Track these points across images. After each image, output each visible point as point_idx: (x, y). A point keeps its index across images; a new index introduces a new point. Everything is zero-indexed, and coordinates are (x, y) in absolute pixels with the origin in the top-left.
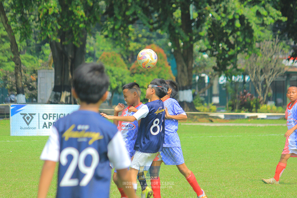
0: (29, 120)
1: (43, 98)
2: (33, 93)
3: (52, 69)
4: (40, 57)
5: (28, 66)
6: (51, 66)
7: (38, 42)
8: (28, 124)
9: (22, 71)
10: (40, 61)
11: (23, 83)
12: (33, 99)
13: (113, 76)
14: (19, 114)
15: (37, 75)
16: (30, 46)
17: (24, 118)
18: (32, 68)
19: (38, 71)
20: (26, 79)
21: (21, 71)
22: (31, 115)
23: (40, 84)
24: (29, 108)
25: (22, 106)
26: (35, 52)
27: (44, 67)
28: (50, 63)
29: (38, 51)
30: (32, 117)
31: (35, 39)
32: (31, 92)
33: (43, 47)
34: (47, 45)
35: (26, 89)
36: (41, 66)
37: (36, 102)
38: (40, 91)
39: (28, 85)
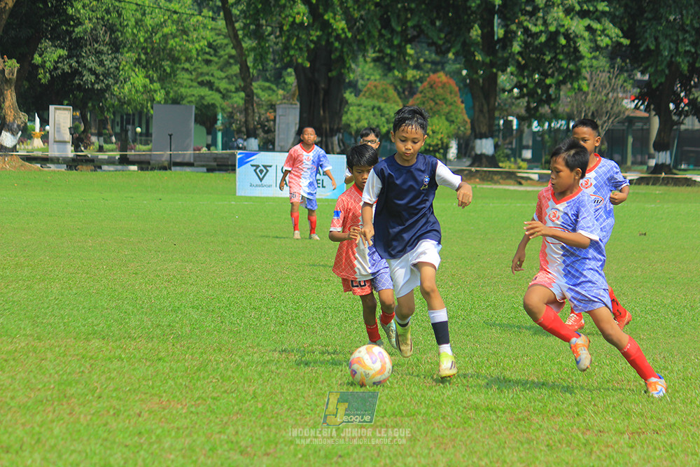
0: (263, 174)
1: (282, 144)
2: (270, 136)
3: (296, 104)
4: (279, 86)
5: (263, 99)
6: (295, 99)
7: (278, 66)
8: (261, 180)
9: (255, 105)
10: (281, 92)
11: (256, 123)
12: (268, 145)
13: (382, 115)
14: (249, 165)
15: (275, 111)
16: (267, 70)
17: (255, 171)
18: (269, 101)
19: (277, 107)
20: (260, 118)
21: (253, 106)
22: (265, 167)
23: (279, 125)
24: (263, 158)
25: (254, 155)
26: (273, 79)
27: (285, 101)
28: (294, 95)
29: (278, 78)
30: (267, 171)
31: (274, 61)
32: (266, 136)
33: (284, 73)
34: (290, 70)
35: (260, 132)
36: (282, 100)
37: (273, 150)
38: (279, 135)
39: (263, 126)
